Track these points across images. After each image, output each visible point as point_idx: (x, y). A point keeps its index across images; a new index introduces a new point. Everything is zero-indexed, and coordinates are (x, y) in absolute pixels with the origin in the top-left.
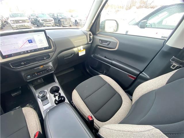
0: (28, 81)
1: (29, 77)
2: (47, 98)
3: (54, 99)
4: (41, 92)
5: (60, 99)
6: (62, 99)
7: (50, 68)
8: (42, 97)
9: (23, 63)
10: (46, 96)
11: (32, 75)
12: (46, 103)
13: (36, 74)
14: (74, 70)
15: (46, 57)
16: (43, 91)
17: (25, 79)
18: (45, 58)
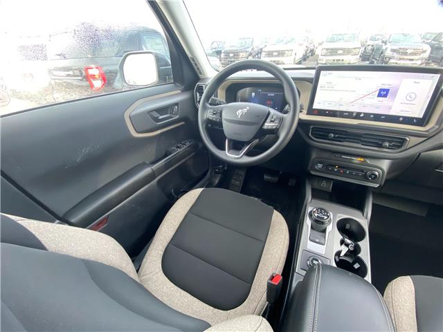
0: (313, 173)
1: (320, 166)
2: (324, 231)
3: (337, 247)
4: (321, 209)
5: (349, 260)
6: (354, 263)
7: (377, 173)
8: (316, 221)
9: (333, 135)
10: (324, 226)
11: (328, 166)
12: (317, 240)
13: (336, 170)
14: (424, 215)
15: (389, 142)
16: (325, 211)
17: (310, 165)
18: (387, 144)
